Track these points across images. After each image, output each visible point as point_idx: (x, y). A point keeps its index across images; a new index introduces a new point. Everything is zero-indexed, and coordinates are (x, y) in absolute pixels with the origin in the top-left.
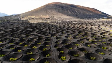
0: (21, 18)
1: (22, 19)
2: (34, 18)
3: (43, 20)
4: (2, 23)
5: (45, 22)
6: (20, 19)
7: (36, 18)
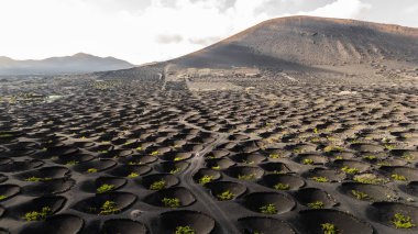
0: (167, 75)
1: (168, 79)
2: (205, 76)
3: (235, 82)
4: (108, 90)
5: (238, 88)
6: (163, 77)
7: (213, 74)
